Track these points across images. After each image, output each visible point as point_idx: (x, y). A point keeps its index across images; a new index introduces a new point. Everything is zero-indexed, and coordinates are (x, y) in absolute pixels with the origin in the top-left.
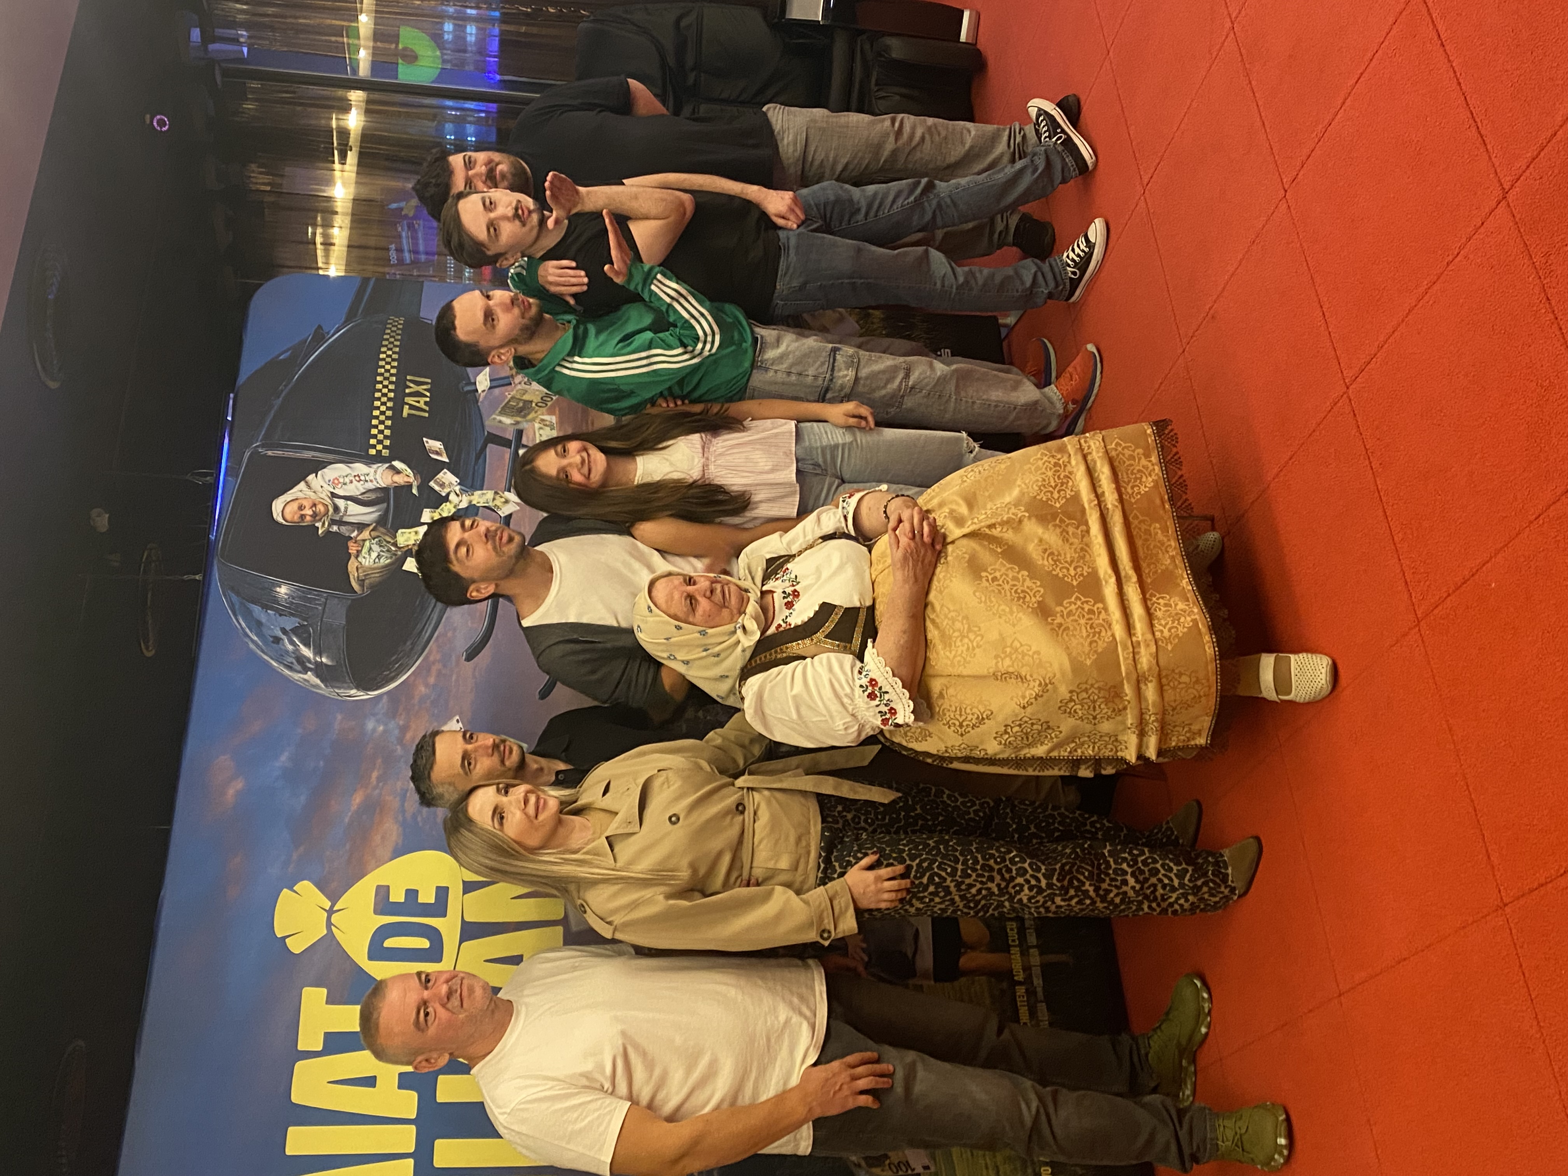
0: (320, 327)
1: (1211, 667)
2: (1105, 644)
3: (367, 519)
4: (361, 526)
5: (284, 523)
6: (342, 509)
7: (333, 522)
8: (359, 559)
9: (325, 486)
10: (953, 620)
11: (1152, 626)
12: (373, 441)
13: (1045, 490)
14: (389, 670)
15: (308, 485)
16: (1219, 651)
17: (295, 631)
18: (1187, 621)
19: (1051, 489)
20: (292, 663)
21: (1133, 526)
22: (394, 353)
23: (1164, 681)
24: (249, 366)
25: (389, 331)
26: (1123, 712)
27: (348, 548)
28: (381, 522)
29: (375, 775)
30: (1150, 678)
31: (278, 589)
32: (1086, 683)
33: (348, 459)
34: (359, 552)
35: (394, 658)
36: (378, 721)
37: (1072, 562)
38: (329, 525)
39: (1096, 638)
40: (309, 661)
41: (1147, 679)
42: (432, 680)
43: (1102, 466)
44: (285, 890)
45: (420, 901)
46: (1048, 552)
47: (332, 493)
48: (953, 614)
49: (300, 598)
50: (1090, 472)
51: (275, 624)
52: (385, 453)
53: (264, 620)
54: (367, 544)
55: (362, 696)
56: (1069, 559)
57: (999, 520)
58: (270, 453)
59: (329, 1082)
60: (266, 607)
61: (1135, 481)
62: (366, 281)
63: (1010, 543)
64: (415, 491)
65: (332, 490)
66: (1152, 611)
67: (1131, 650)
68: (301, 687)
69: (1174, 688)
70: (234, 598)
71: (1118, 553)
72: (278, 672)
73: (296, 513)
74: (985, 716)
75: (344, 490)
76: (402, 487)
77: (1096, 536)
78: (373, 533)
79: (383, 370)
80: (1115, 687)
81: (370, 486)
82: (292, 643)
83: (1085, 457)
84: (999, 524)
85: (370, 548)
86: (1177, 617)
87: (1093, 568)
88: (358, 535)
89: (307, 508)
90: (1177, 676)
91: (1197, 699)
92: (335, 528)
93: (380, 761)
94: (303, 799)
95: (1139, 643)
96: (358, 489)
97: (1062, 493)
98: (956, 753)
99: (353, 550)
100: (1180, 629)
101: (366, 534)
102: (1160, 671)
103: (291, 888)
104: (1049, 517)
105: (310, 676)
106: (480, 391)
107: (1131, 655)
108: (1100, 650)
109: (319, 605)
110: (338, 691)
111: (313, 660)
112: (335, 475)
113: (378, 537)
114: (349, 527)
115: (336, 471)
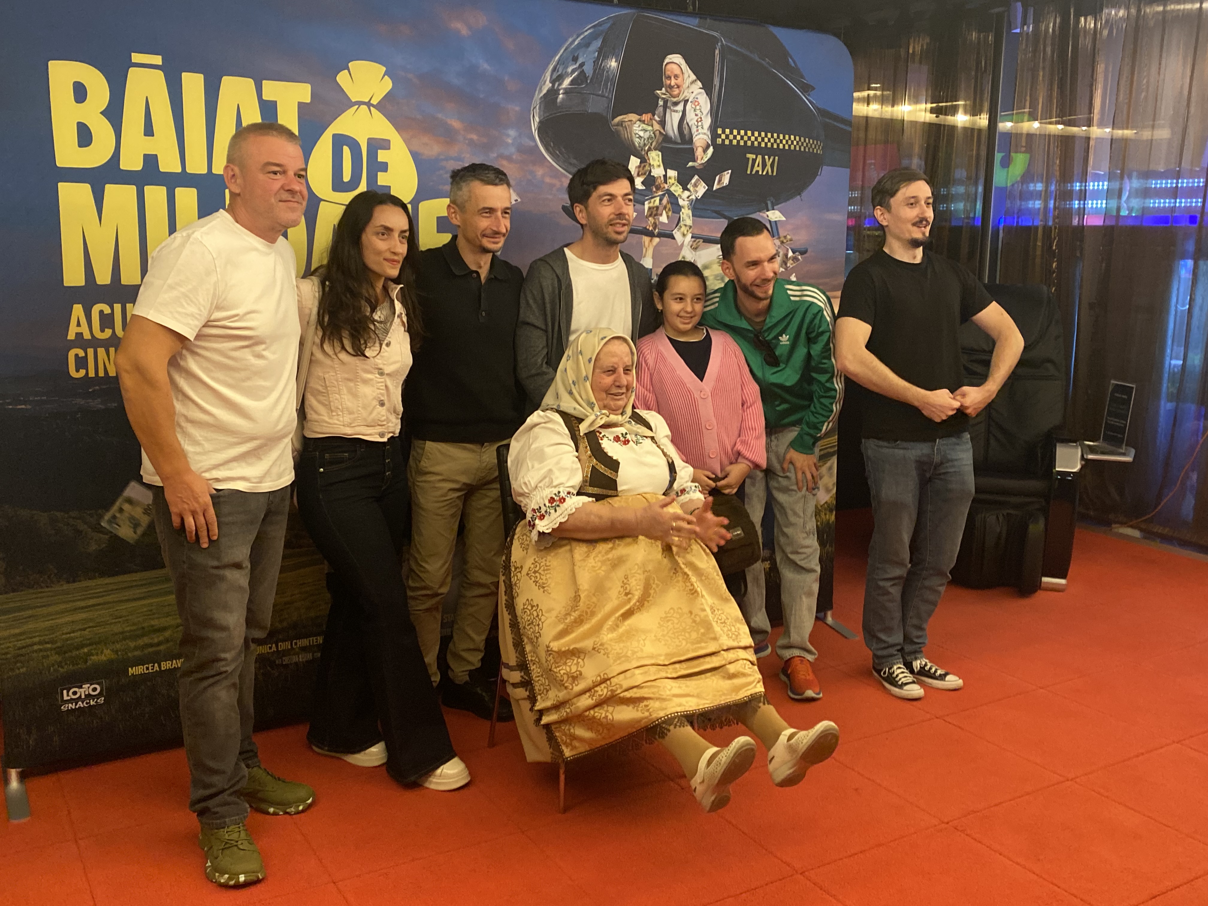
0: (813, 89)
3: (668, 127)
4: (663, 123)
5: (664, 64)
6: (676, 108)
7: (666, 102)
8: (638, 122)
9: (694, 95)
12: (727, 131)
14: (554, 147)
15: (693, 82)
17: (582, 73)
20: (558, 71)
22: (795, 146)
24: (784, 35)
25: (811, 140)
27: (646, 113)
28: (666, 138)
29: (474, 137)
31: (614, 60)
33: (714, 113)
34: (643, 122)
35: (564, 150)
36: (514, 139)
38: (663, 99)
40: (560, 85)
42: (548, 180)
44: (384, 69)
45: (379, 173)
47: (688, 100)
49: (608, 77)
51: (587, 58)
54: (650, 128)
55: (534, 126)
59: (238, 105)
60: (600, 50)
62: (849, 123)
68: (540, 78)
70: (607, 26)
72: (551, 60)
73: (672, 72)
75: (690, 110)
76: (694, 155)
78: (658, 132)
79: (781, 137)
81: (694, 130)
82: (573, 71)
85: (646, 131)
88: (656, 121)
92: (661, 103)
93: (485, 141)
94: (455, 81)
96: (691, 120)
98: (514, 573)
99: (645, 117)
101: (657, 127)
103: (385, 74)
105: (548, 85)
106: (768, 213)
109: (603, 91)
110: (537, 107)
111: (560, 87)
112: (701, 104)
113: (655, 136)
114: (662, 115)
115: (705, 103)
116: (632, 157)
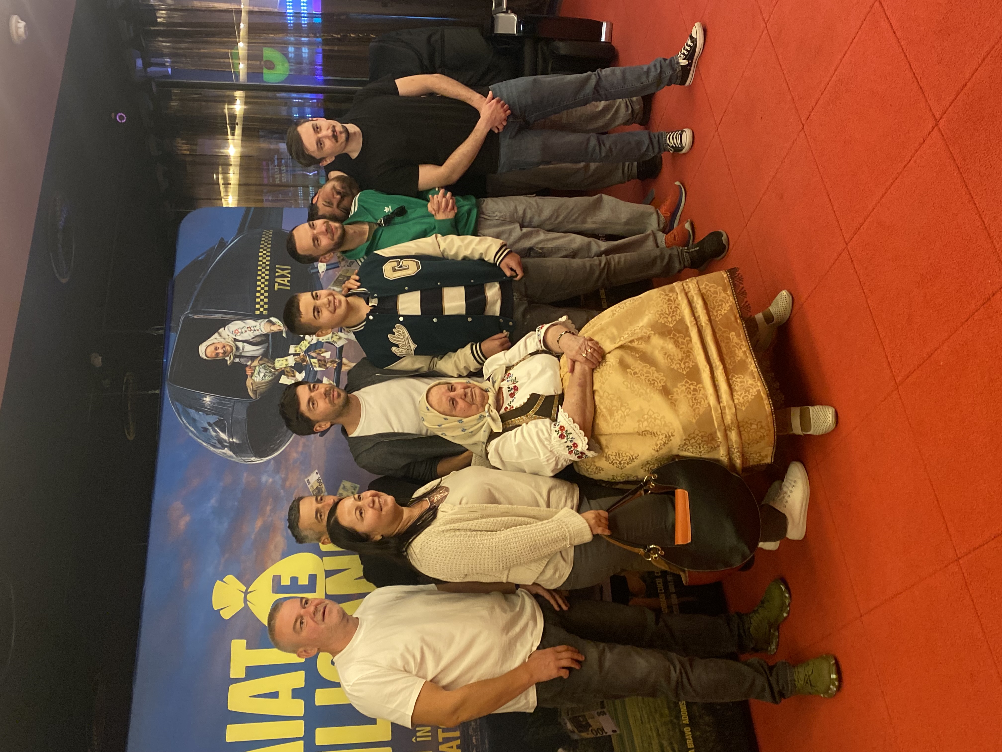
0: (222, 239)
1: (770, 419)
2: (704, 409)
3: (256, 354)
4: (253, 358)
5: (207, 359)
6: (241, 348)
7: (236, 356)
8: (253, 378)
9: (230, 334)
10: (612, 400)
11: (732, 396)
12: (257, 306)
13: (663, 316)
14: (274, 444)
15: (220, 335)
16: (774, 409)
17: (216, 423)
18: (754, 391)
19: (666, 316)
20: (215, 443)
21: (718, 336)
22: (268, 252)
23: (741, 429)
24: (181, 264)
25: (263, 239)
26: (717, 449)
27: (246, 372)
28: (265, 355)
29: (268, 508)
30: (733, 428)
31: (205, 399)
32: (694, 433)
33: (243, 318)
34: (253, 374)
35: (276, 437)
36: (269, 476)
37: (682, 359)
38: (234, 358)
39: (698, 406)
40: (225, 441)
41: (731, 428)
42: (300, 449)
43: (698, 300)
44: (218, 581)
45: (299, 584)
46: (667, 355)
47: (235, 339)
48: (611, 396)
49: (218, 403)
50: (690, 304)
51: (204, 420)
52: (265, 313)
53: (197, 417)
54: (257, 368)
55: (259, 461)
56: (680, 358)
57: (636, 337)
58: (196, 317)
59: (251, 697)
60: (198, 410)
61: (718, 307)
62: (248, 209)
63: (644, 351)
64: (284, 335)
65: (234, 337)
66: (733, 386)
67: (720, 411)
68: (222, 457)
69: (748, 432)
70: (179, 406)
71: (709, 352)
72: (207, 449)
73: (213, 352)
74: (634, 457)
75: (242, 337)
76: (277, 332)
77: (696, 343)
78: (260, 362)
79: (261, 263)
80: (711, 434)
81: (258, 333)
82: (215, 431)
83: (686, 294)
84: (636, 340)
85: (259, 371)
86: (747, 390)
87: (695, 363)
88: (251, 364)
89: (220, 348)
90: (749, 425)
91: (762, 438)
92: (237, 360)
93: (271, 499)
94: (226, 525)
95: (725, 407)
96: (249, 335)
97: (674, 318)
98: (619, 479)
99: (249, 372)
100: (750, 396)
101: (256, 363)
102: (738, 423)
103: (222, 580)
104: (667, 333)
105: (226, 451)
106: (320, 272)
107: (720, 415)
108: (701, 413)
109: (230, 407)
110: (243, 459)
111: (228, 441)
112: (236, 327)
113: (263, 364)
114: (246, 359)
115: (236, 325)
116: (280, 382)
